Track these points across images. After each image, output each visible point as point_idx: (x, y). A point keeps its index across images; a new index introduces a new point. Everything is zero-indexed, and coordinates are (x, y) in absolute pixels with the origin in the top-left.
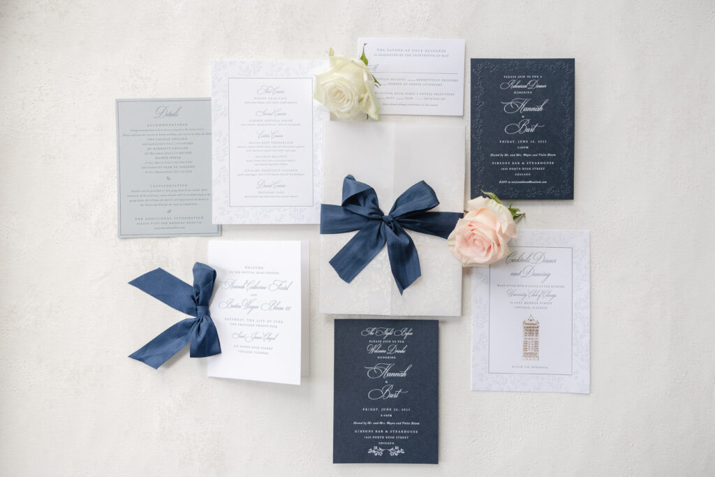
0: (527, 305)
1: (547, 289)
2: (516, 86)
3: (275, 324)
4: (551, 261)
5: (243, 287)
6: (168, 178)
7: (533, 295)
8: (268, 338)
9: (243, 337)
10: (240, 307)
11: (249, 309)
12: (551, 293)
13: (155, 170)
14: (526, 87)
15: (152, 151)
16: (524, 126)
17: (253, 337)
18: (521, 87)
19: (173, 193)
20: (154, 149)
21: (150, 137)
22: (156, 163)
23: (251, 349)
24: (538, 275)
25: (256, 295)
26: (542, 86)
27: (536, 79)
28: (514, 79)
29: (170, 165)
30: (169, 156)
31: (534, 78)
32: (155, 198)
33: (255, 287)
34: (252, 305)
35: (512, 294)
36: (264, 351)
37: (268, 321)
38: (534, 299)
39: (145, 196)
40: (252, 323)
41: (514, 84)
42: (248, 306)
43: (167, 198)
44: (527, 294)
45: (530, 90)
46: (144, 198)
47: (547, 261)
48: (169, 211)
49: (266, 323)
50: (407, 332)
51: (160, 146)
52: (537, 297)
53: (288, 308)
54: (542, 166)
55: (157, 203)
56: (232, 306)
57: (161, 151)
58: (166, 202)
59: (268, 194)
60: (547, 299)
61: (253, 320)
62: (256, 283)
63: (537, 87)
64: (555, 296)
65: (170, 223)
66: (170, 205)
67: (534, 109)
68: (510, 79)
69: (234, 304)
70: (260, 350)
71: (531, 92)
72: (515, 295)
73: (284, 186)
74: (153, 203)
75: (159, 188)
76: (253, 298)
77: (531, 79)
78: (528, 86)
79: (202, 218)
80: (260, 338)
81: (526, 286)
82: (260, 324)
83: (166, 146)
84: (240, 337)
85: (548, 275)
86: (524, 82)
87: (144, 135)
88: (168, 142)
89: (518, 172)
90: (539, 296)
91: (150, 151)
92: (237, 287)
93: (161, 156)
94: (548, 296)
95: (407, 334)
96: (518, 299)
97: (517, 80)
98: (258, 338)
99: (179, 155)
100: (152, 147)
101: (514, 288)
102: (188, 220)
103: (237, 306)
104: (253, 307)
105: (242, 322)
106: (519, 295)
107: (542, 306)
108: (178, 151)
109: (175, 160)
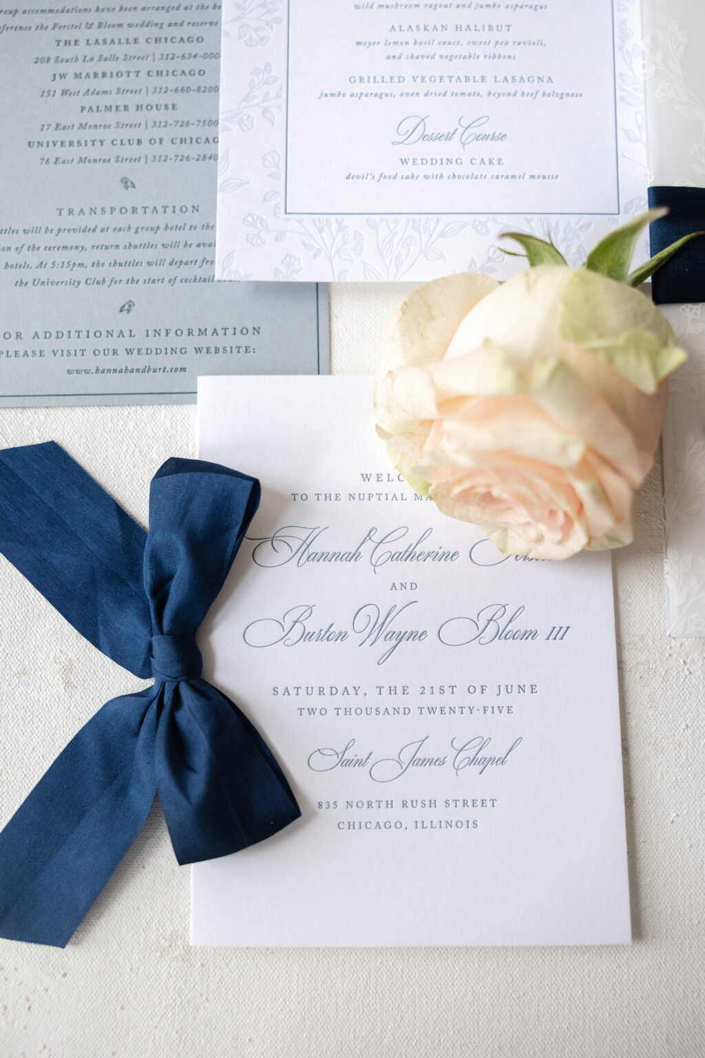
3: (505, 699)
5: (355, 556)
6: (127, 183)
8: (473, 761)
9: (360, 763)
10: (343, 636)
11: (383, 646)
13: (76, 152)
15: (70, 83)
17: (406, 757)
19: (145, 237)
20: (78, 76)
21: (65, 35)
22: (82, 126)
23: (396, 813)
25: (414, 586)
29: (134, 134)
30: (132, 100)
32: (74, 256)
33: (409, 555)
34: (396, 625)
36: (455, 814)
37: (471, 690)
39: (33, 248)
40: (399, 701)
42: (378, 628)
43: (123, 255)
46: (33, 258)
48: (127, 307)
49: (461, 698)
51: (100, 67)
53: (558, 633)
55: (78, 274)
56: (306, 636)
57: (102, 84)
58: (117, 272)
59: (437, 169)
61: (405, 690)
62: (412, 537)
65: (129, 352)
66: (133, 281)
69: (312, 626)
70: (439, 813)
73: (503, 137)
74: (66, 274)
75: (89, 221)
76: (401, 597)
79: (257, 331)
80: (439, 762)
82: (437, 701)
83: (122, 66)
84: (348, 763)
87: (40, 27)
88: (132, 50)
91: (58, 86)
92: (324, 557)
93: (102, 101)
98: (423, 762)
99: (170, 98)
100: (71, 69)
102: (198, 341)
103: (327, 635)
104: (400, 637)
105: (352, 701)
108: (171, 82)
109: (153, 115)
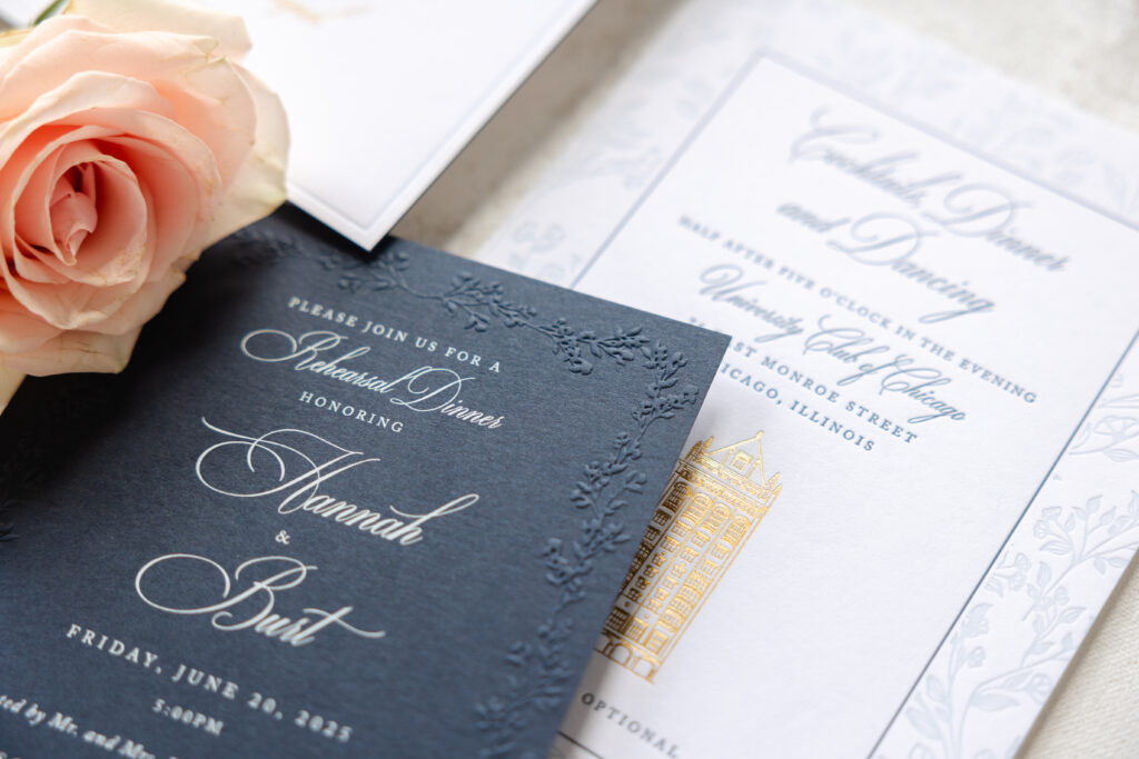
0: (770, 377)
1: (925, 358)
2: (328, 369)
4: (1033, 253)
7: (832, 350)
12: (940, 393)
14: (382, 387)
16: (262, 595)
18: (357, 379)
24: (924, 276)
26: (476, 417)
27: (464, 368)
28: (341, 328)
31: (452, 362)
35: (724, 291)
41: (327, 356)
44: (810, 327)
45: (393, 412)
47: (1014, 245)
52: (852, 368)
60: (899, 407)
63: (448, 409)
64: (956, 414)
67: (368, 520)
68: (320, 323)
71: (397, 427)
72: (738, 301)
77: (436, 359)
78: (400, 390)
81: (825, 292)
85: (978, 305)
86: (383, 360)
90: (867, 370)
94: (914, 391)
97: (354, 338)
101: (753, 271)
106: (758, 311)
107: (850, 420)
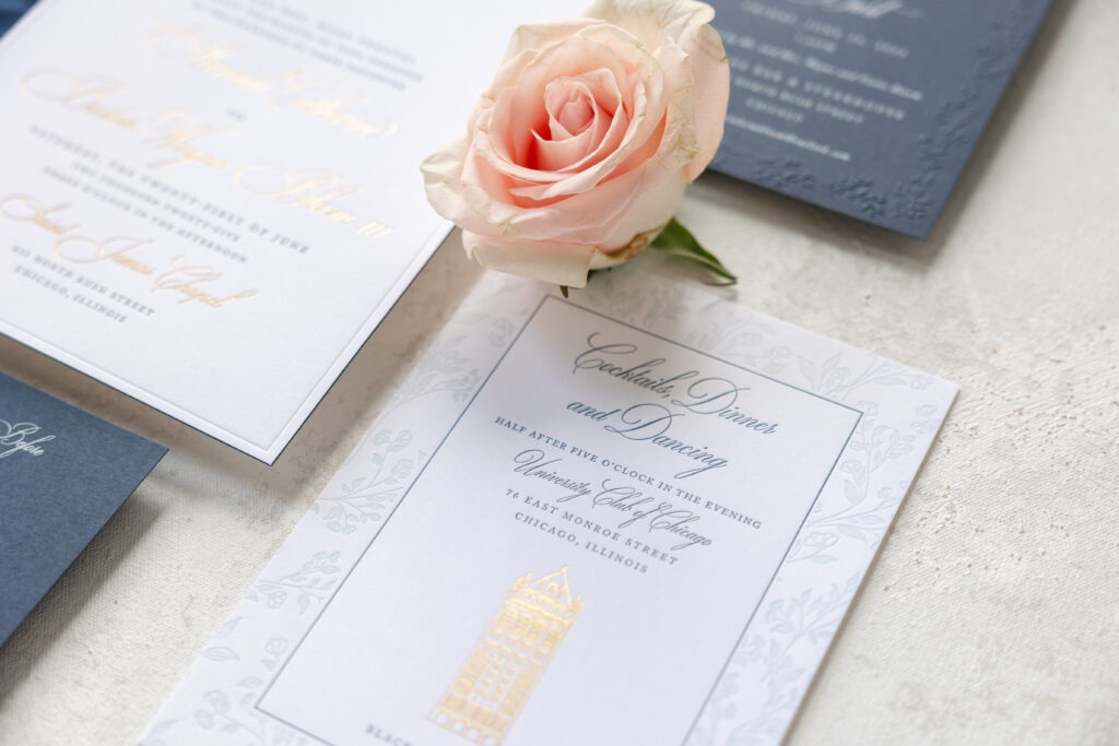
0: (569, 527)
1: (680, 503)
4: (753, 423)
7: (614, 504)
12: (693, 527)
24: (676, 446)
35: (532, 468)
38: (608, 516)
44: (595, 489)
47: (736, 417)
50: (28, 439)
52: (628, 515)
54: (859, 111)
60: (663, 539)
64: (705, 542)
72: (542, 475)
81: (605, 463)
85: (715, 463)
89: (759, 96)
90: (639, 515)
94: (673, 528)
95: (22, 445)
96: (548, 491)
101: (552, 452)
106: (558, 480)
107: (629, 552)
